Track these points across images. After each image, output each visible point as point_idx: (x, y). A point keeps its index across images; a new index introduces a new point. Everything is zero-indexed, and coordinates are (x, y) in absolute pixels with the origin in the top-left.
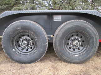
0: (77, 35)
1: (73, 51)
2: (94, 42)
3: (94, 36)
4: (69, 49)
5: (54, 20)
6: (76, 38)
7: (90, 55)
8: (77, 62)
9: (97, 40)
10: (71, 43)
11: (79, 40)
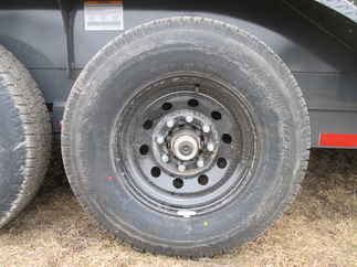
0: (193, 104)
1: (174, 189)
2: (278, 140)
3: (278, 111)
4: (150, 177)
5: (87, 28)
6: (189, 119)
7: (259, 212)
8: (189, 251)
9: (298, 133)
10: (160, 146)
11: (206, 129)
